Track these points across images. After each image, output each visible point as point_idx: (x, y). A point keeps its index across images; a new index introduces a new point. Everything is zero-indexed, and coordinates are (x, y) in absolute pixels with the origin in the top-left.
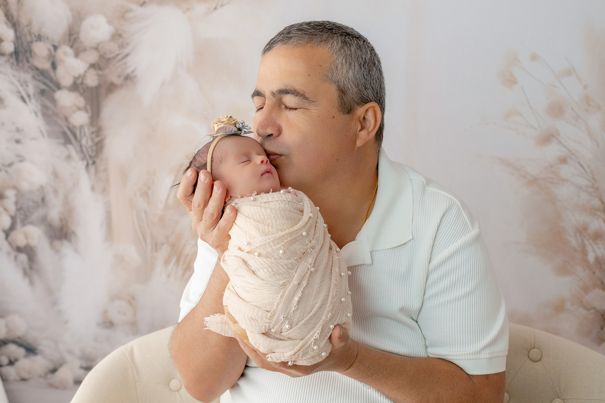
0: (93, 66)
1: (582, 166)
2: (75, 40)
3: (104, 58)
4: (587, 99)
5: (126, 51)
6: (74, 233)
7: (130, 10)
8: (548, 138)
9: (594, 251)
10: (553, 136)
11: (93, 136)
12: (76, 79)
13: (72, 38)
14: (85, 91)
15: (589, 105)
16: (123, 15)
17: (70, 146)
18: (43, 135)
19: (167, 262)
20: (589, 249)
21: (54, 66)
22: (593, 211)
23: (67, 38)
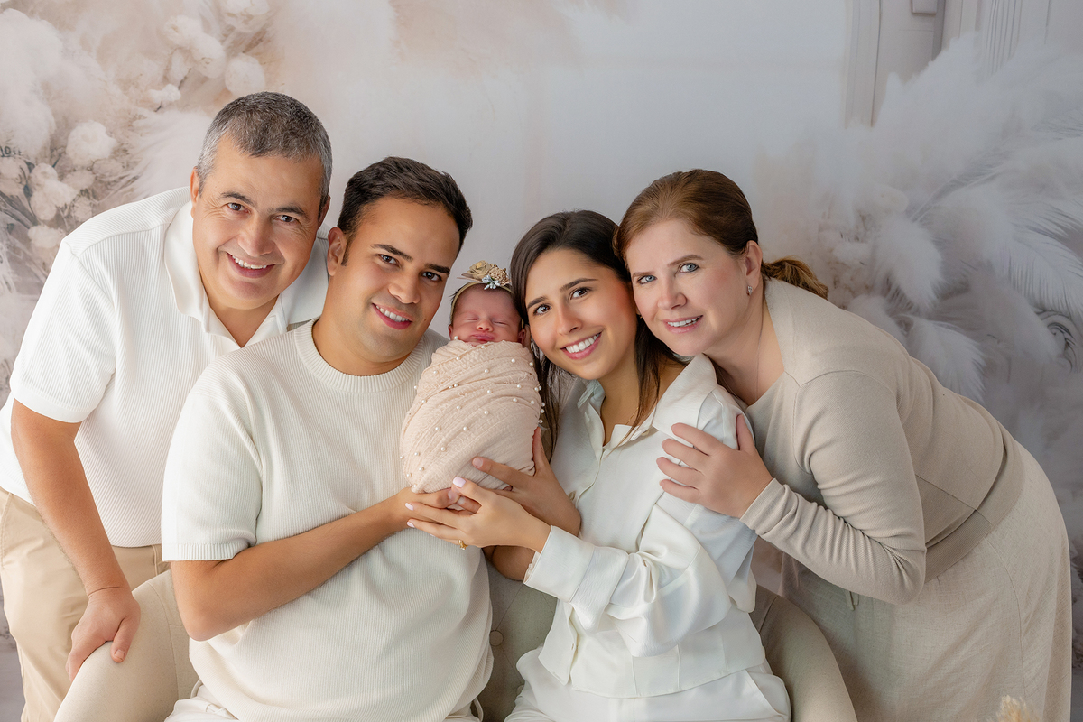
0: (84, 192)
2: (60, 155)
3: (101, 182)
5: (133, 173)
7: (140, 117)
12: (60, 210)
13: (56, 153)
16: (130, 123)
18: (9, 288)
21: (28, 192)
23: (48, 152)
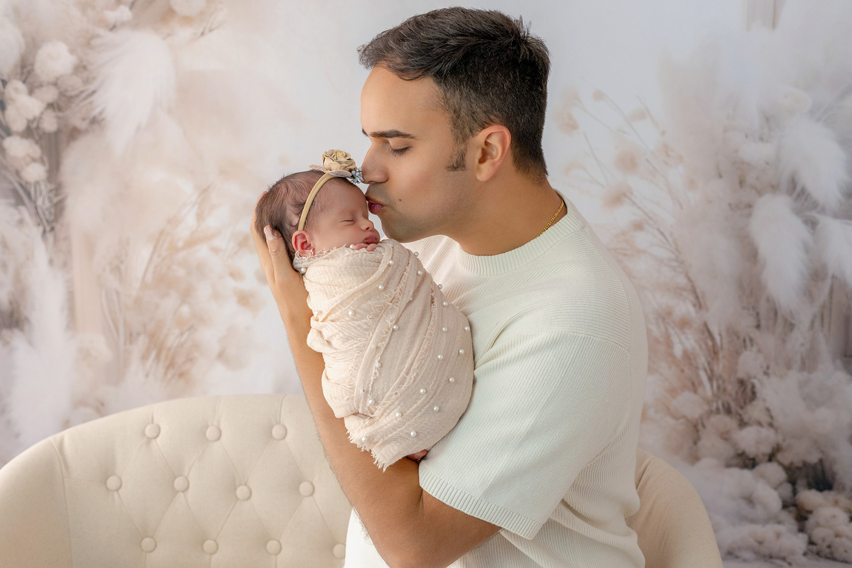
0: (51, 106)
1: (662, 233)
2: (29, 73)
3: (64, 96)
4: (666, 149)
5: (92, 87)
6: (27, 319)
7: (97, 36)
8: (619, 197)
9: (681, 342)
10: (625, 195)
11: (52, 195)
12: (30, 122)
13: (25, 70)
14: (41, 138)
15: (668, 156)
16: (88, 42)
17: (22, 208)
19: (144, 358)
20: (675, 339)
21: (3, 106)
22: (677, 291)
23: (19, 70)
